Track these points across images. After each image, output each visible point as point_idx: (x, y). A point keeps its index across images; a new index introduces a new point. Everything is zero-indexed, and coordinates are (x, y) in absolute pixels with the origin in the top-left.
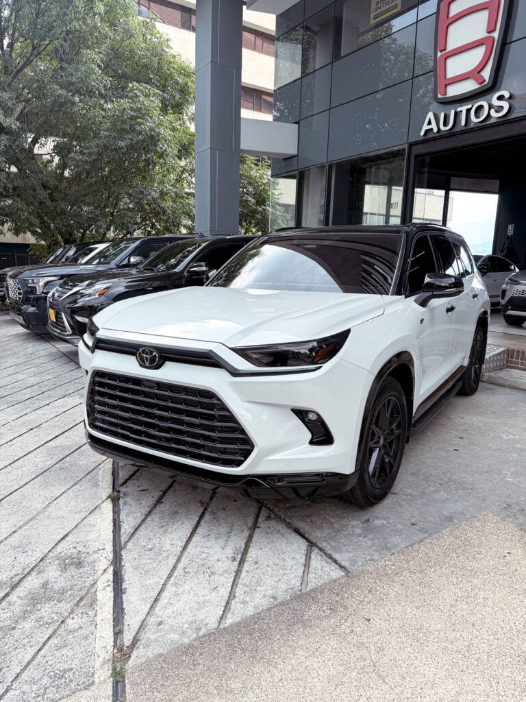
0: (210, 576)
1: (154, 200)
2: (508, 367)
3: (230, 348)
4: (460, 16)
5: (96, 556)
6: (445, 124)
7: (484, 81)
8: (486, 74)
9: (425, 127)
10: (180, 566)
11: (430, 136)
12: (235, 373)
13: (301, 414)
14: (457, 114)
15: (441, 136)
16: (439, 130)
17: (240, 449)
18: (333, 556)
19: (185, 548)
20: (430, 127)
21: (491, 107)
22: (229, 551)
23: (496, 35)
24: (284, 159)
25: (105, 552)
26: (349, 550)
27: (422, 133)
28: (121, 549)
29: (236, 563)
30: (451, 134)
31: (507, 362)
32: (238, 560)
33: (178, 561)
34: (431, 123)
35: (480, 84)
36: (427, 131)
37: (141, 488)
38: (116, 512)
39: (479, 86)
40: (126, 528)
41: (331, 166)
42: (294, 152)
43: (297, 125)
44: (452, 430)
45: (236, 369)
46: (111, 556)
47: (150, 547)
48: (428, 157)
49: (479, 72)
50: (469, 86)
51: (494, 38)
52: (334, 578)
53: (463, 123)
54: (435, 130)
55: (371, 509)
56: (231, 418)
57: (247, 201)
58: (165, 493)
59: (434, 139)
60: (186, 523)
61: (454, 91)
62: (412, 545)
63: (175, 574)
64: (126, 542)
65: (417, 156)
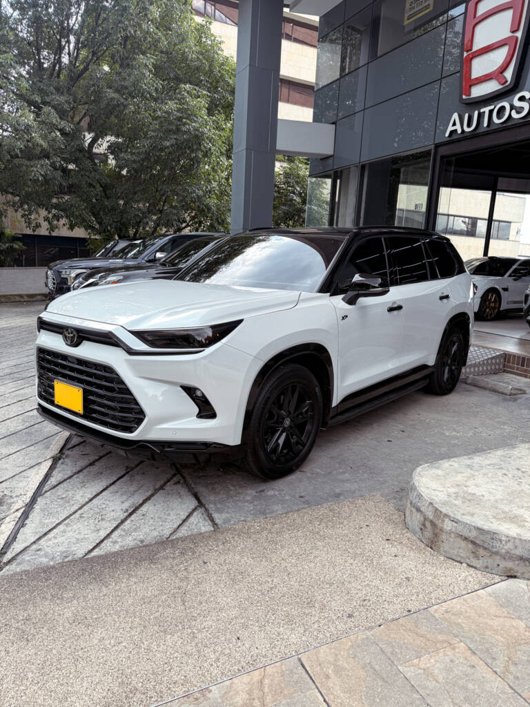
0: (99, 521)
1: (199, 197)
2: (504, 371)
3: (129, 331)
4: (488, 14)
5: (15, 499)
6: (469, 125)
7: (506, 81)
8: (509, 74)
9: (450, 128)
10: (80, 512)
11: (455, 137)
12: (131, 352)
13: (190, 391)
14: (481, 116)
15: (465, 137)
16: (463, 131)
17: (135, 418)
18: (213, 515)
19: (91, 500)
20: (454, 128)
21: (512, 107)
22: (126, 505)
23: (519, 34)
24: (321, 159)
25: (25, 497)
26: (230, 512)
27: (447, 135)
28: (40, 495)
29: (126, 514)
30: (474, 135)
31: (504, 367)
32: (130, 512)
33: (80, 508)
34: (456, 124)
35: (503, 84)
36: (452, 132)
37: (83, 453)
38: (52, 468)
39: (501, 87)
40: (53, 481)
41: (363, 167)
42: (331, 153)
43: (334, 126)
44: (400, 423)
45: (131, 348)
46: (28, 500)
47: (64, 496)
48: (454, 158)
49: (502, 73)
50: (492, 87)
51: (517, 38)
52: (202, 531)
53: (485, 124)
54: (459, 131)
55: (273, 482)
56: (127, 391)
57: (292, 200)
58: (101, 458)
59: (458, 140)
60: (104, 481)
61: (478, 91)
62: (287, 513)
63: (71, 517)
64: (46, 492)
65: (442, 157)
